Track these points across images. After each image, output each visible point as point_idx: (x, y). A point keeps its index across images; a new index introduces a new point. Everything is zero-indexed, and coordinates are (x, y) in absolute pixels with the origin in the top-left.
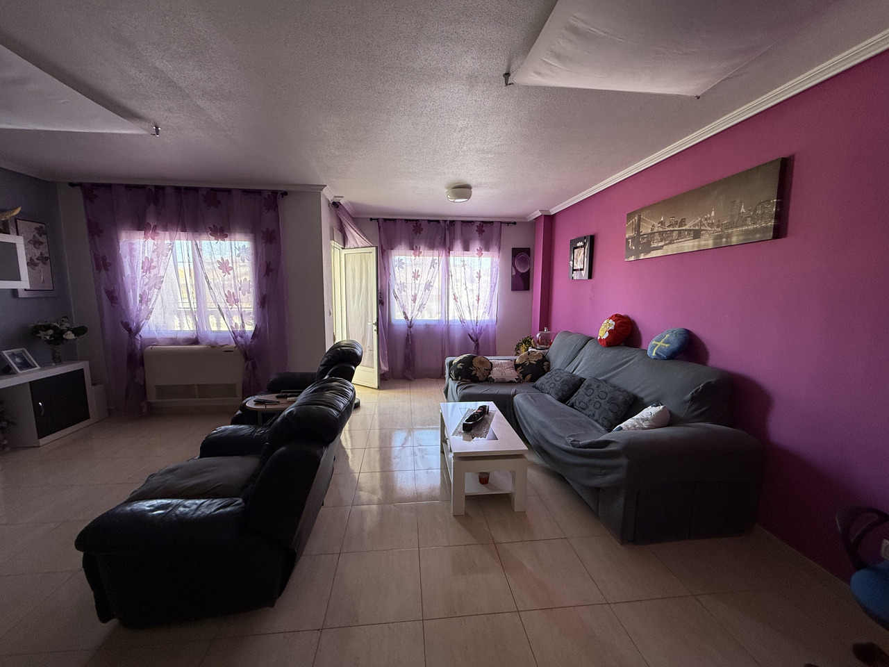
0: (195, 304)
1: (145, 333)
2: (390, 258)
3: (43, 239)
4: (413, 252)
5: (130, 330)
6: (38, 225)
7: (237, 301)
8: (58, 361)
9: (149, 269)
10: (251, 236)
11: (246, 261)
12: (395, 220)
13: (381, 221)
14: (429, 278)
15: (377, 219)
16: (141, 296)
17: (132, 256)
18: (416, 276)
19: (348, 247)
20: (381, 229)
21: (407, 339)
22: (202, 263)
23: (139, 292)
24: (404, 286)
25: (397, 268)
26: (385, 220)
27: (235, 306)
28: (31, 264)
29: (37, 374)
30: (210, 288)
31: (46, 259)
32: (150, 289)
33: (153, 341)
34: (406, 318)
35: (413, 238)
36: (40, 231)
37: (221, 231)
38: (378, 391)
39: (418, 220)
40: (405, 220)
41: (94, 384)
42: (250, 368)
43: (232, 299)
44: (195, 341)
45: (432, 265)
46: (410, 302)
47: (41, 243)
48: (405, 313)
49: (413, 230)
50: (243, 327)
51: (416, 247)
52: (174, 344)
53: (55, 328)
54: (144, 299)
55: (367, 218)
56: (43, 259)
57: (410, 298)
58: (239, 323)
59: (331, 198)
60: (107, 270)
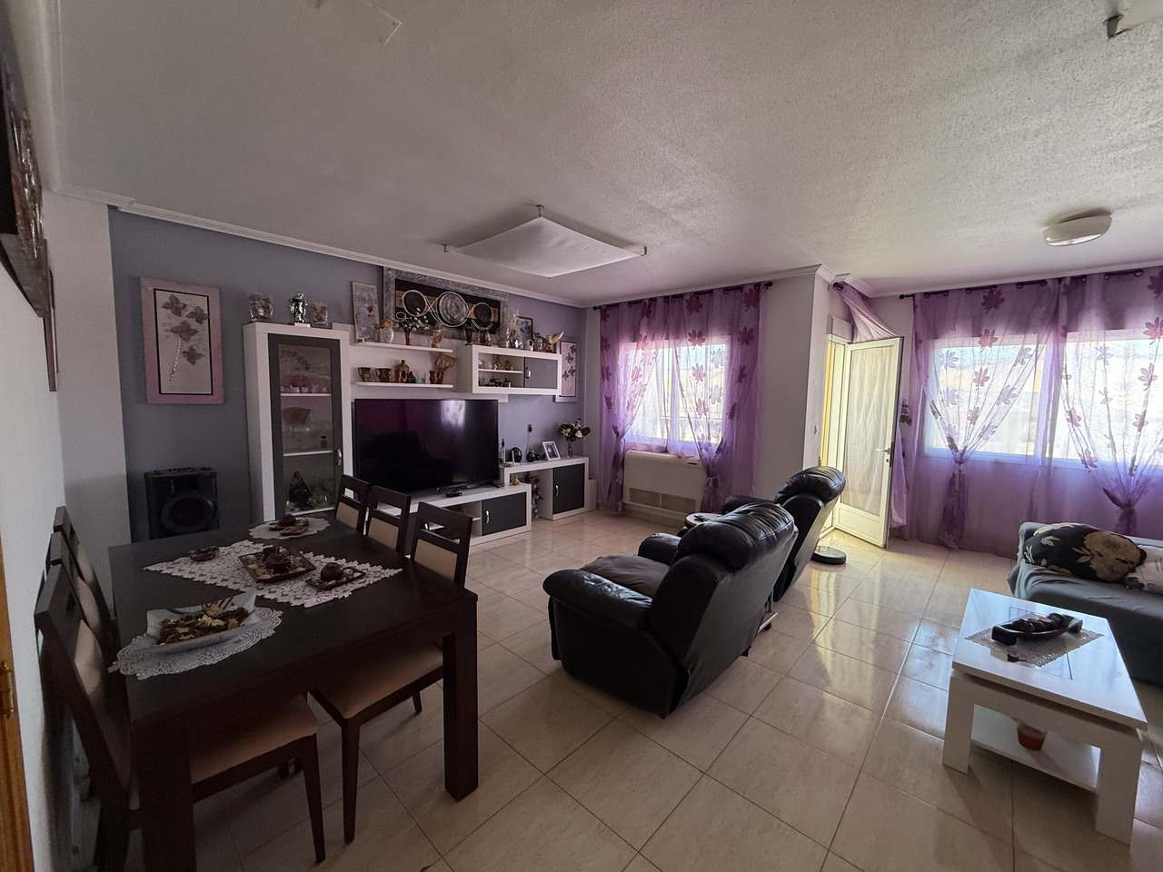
0: (669, 412)
1: (628, 438)
2: (931, 353)
3: (574, 356)
4: (979, 339)
5: (617, 434)
6: (572, 345)
7: (706, 410)
8: (571, 454)
9: (637, 377)
10: (728, 338)
11: (720, 366)
12: (947, 291)
13: (918, 298)
14: (1011, 382)
15: (913, 296)
16: (628, 403)
17: (626, 366)
18: (981, 379)
19: (858, 340)
20: (918, 310)
21: (952, 482)
22: (678, 371)
23: (627, 399)
24: (953, 396)
25: (943, 367)
26: (927, 295)
27: (703, 416)
28: (565, 376)
29: (558, 463)
30: (683, 396)
31: (574, 371)
32: (635, 396)
33: (634, 447)
34: (953, 446)
35: (981, 317)
36: (573, 350)
37: (699, 336)
38: (883, 552)
39: (995, 286)
40: (968, 289)
41: (590, 479)
42: (710, 485)
43: (702, 407)
44: (665, 451)
45: (1020, 360)
46: (964, 422)
47: (572, 359)
48: (950, 440)
49: (983, 304)
50: (709, 439)
51: (987, 331)
52: (648, 451)
53: (572, 428)
54: (630, 406)
55: (895, 296)
56: (572, 371)
57: (964, 416)
58: (706, 435)
59: (831, 279)
60: (608, 379)
